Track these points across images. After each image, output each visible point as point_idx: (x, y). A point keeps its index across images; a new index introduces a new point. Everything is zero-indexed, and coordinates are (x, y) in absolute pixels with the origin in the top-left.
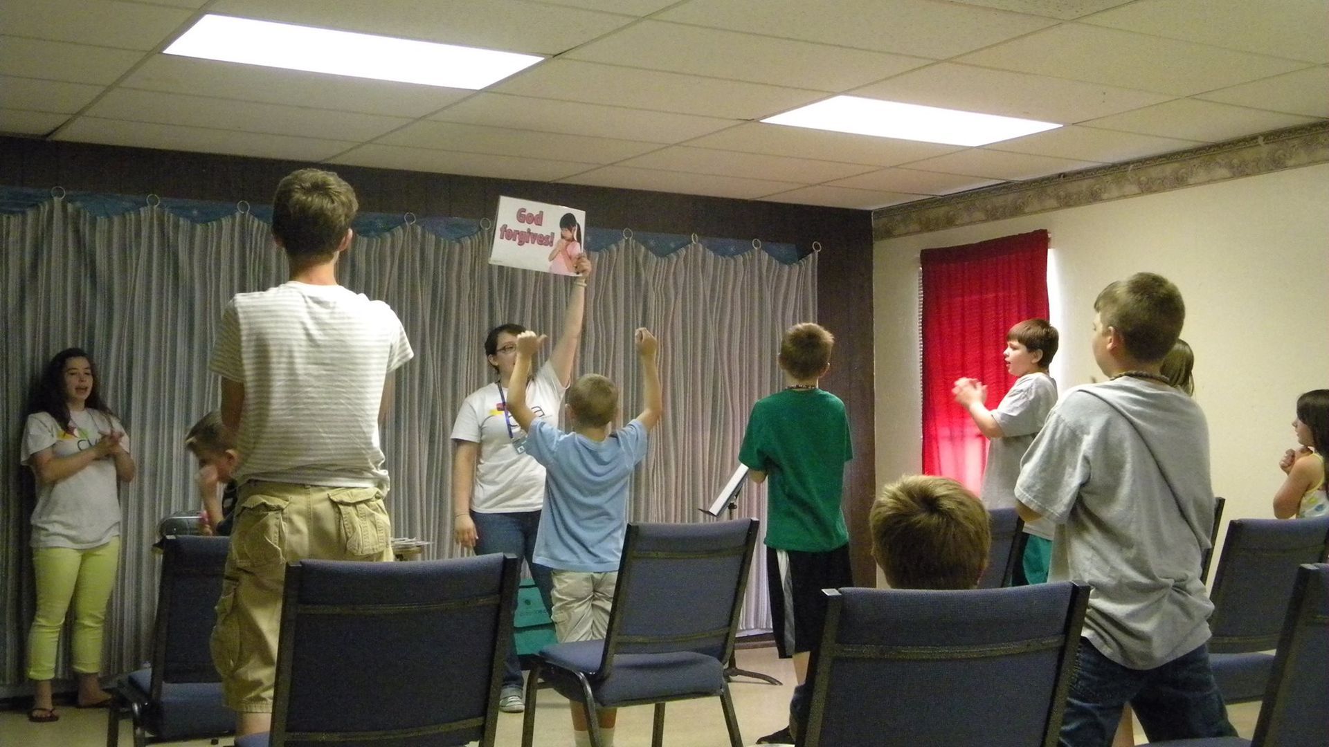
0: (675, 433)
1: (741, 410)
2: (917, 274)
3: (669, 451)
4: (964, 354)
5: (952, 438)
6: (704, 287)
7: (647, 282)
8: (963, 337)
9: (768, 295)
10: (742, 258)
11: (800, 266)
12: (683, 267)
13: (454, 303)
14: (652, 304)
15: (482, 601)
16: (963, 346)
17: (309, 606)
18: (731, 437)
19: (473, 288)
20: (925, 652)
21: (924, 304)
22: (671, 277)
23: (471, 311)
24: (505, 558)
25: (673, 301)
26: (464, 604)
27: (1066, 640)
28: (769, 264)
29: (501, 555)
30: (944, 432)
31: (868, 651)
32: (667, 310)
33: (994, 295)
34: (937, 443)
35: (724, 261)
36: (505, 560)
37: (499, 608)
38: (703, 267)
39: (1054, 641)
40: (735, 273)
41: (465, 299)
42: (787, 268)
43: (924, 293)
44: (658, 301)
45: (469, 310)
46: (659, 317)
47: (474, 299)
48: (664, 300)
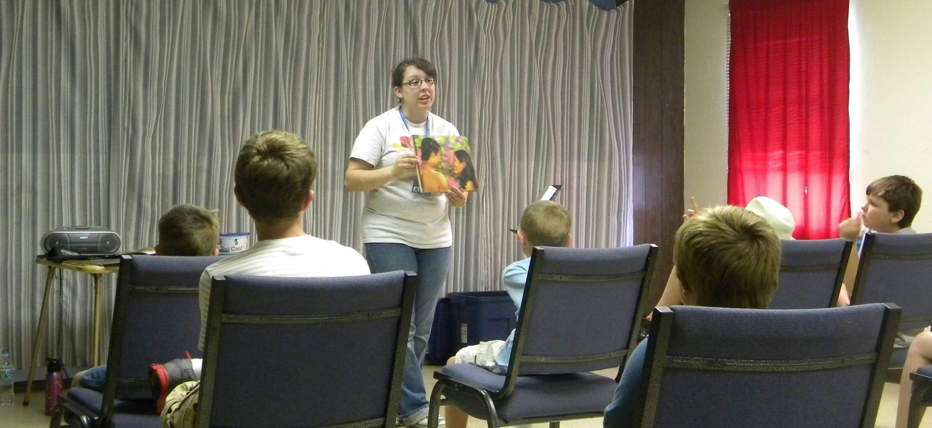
0: (503, 163)
1: (563, 141)
2: (725, 20)
3: (497, 178)
4: (767, 92)
5: (755, 171)
6: (530, 29)
7: (478, 24)
8: (767, 77)
9: (588, 39)
10: (565, 5)
11: (618, 11)
12: (512, 13)
13: (305, 45)
14: (483, 46)
15: (384, 314)
16: (767, 84)
17: (232, 316)
18: (553, 166)
19: (322, 30)
20: (749, 365)
21: (731, 48)
22: (501, 20)
23: (320, 50)
24: (406, 276)
25: (502, 43)
26: (369, 316)
27: (878, 357)
28: (590, 9)
29: (400, 273)
30: (747, 164)
31: (696, 362)
32: (497, 51)
33: (797, 40)
34: (742, 175)
35: (549, 7)
36: (406, 277)
37: (399, 320)
38: (530, 13)
39: (869, 358)
40: (559, 17)
41: (315, 39)
42: (605, 13)
43: (732, 37)
44: (489, 42)
45: (319, 50)
46: (490, 57)
47: (323, 39)
48: (494, 42)
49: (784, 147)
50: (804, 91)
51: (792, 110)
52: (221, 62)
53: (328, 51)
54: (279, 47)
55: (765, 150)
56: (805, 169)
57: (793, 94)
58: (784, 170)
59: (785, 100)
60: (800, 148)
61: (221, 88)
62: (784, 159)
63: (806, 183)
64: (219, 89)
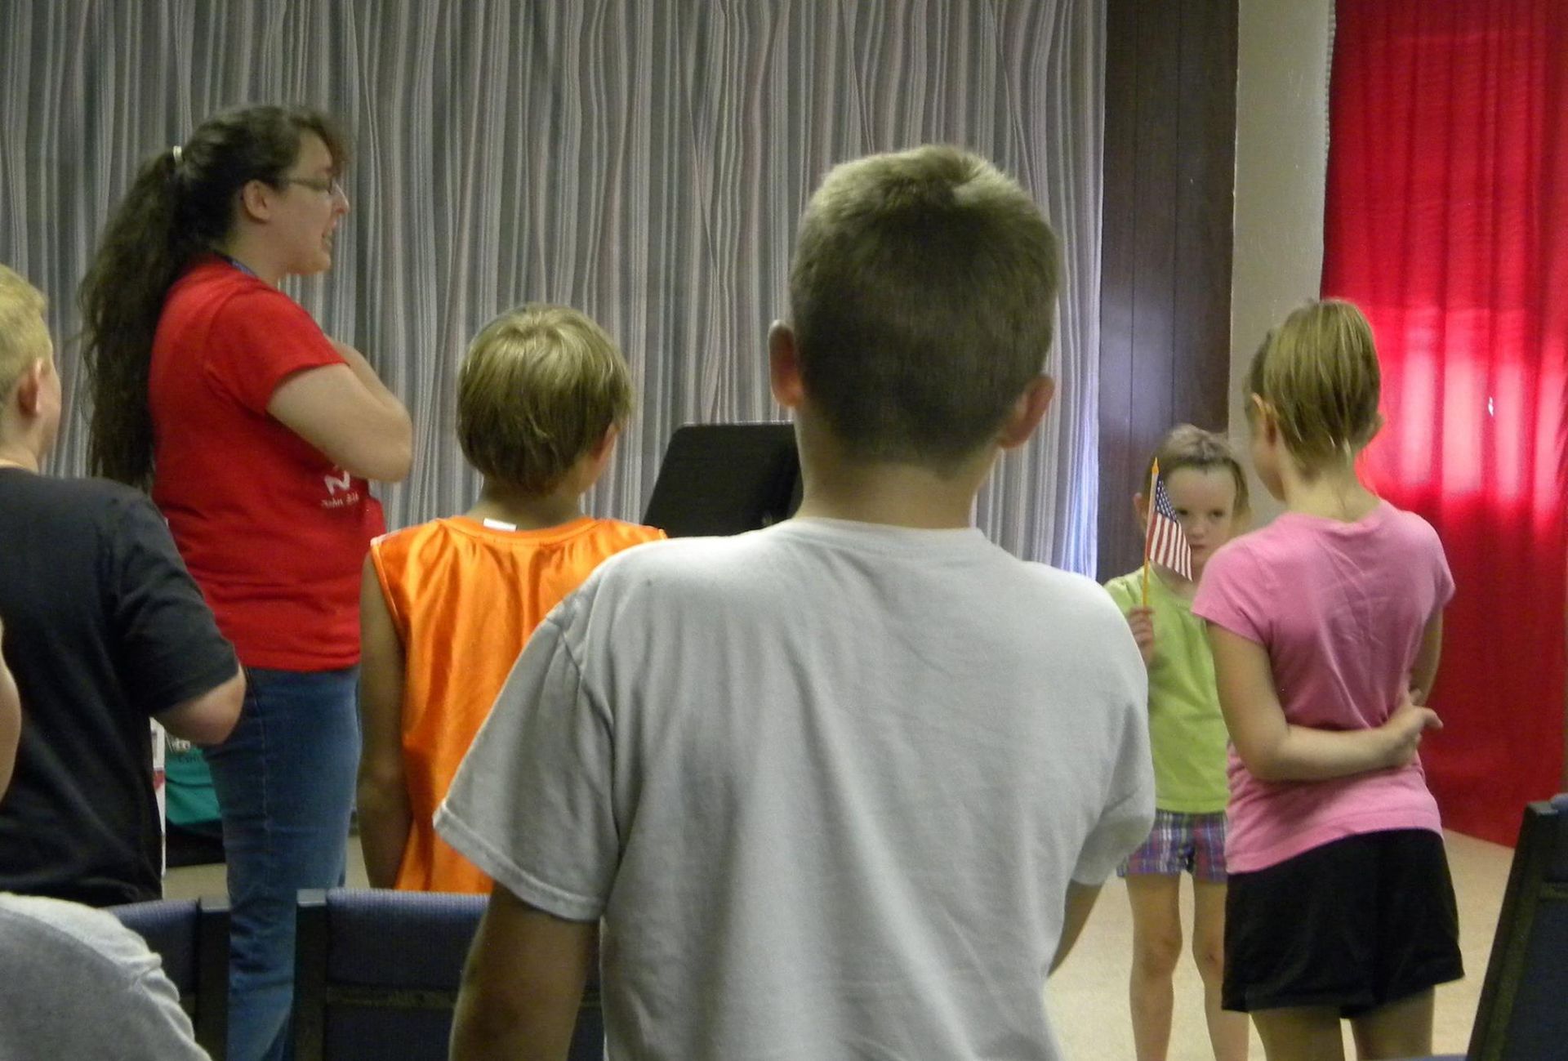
14: (718, 41)
25: (767, 35)
44: (733, 32)
45: (285, 52)
46: (736, 66)
47: (296, 26)
48: (746, 31)
49: (1442, 301)
50: (1490, 161)
51: (1463, 211)
52: (26, 88)
53: (312, 57)
54: (179, 48)
55: (1401, 303)
56: (1487, 353)
57: (1465, 169)
58: (1439, 352)
59: (1446, 189)
60: (1477, 301)
61: (27, 150)
62: (1440, 326)
63: (1490, 389)
64: (22, 154)
